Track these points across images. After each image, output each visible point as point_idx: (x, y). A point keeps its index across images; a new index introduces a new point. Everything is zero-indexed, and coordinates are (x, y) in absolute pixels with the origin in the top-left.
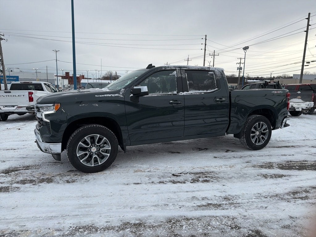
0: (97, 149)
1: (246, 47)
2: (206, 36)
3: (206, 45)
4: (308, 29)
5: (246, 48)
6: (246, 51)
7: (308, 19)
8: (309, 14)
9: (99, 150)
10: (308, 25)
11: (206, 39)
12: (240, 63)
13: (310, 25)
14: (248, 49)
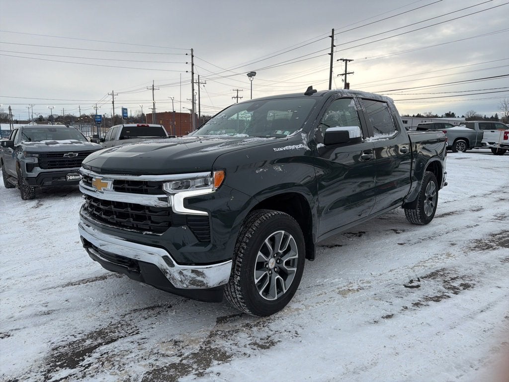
0: (277, 262)
1: (252, 72)
2: (192, 50)
3: (193, 65)
4: (332, 51)
5: (252, 74)
6: (252, 79)
7: (332, 37)
8: (333, 30)
9: (281, 261)
10: (333, 46)
11: (193, 56)
12: (237, 97)
13: (335, 46)
14: (254, 75)
